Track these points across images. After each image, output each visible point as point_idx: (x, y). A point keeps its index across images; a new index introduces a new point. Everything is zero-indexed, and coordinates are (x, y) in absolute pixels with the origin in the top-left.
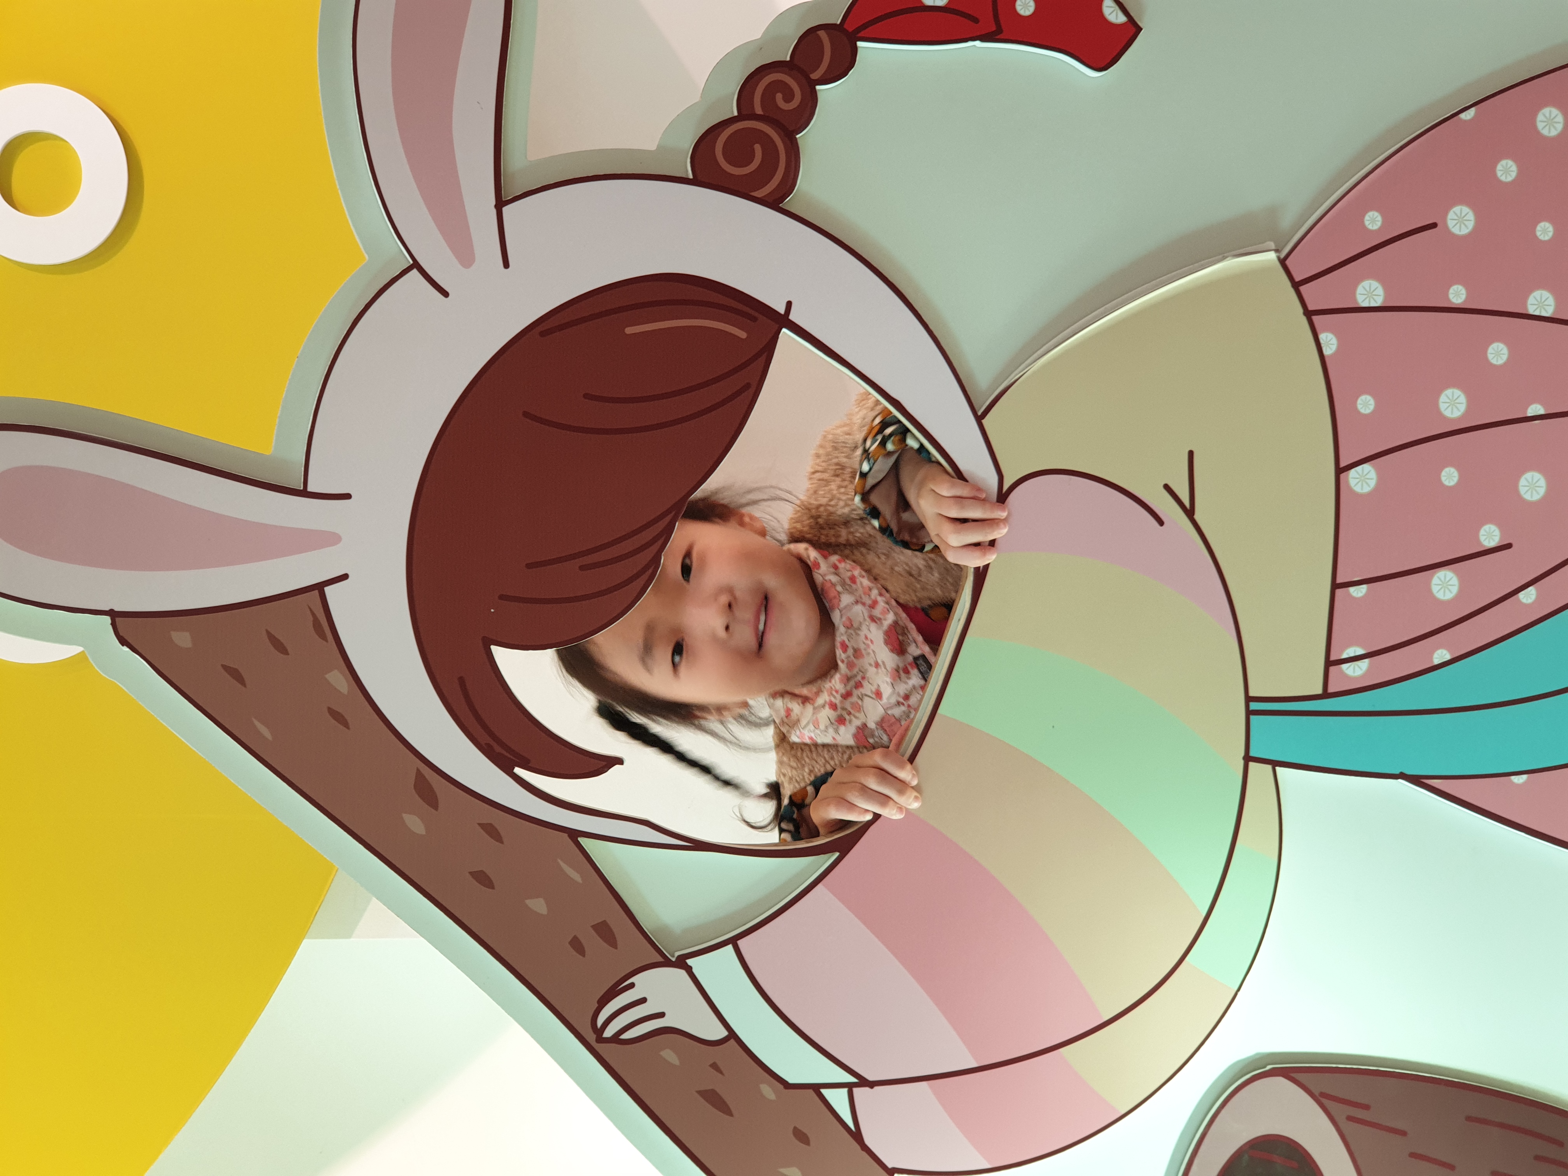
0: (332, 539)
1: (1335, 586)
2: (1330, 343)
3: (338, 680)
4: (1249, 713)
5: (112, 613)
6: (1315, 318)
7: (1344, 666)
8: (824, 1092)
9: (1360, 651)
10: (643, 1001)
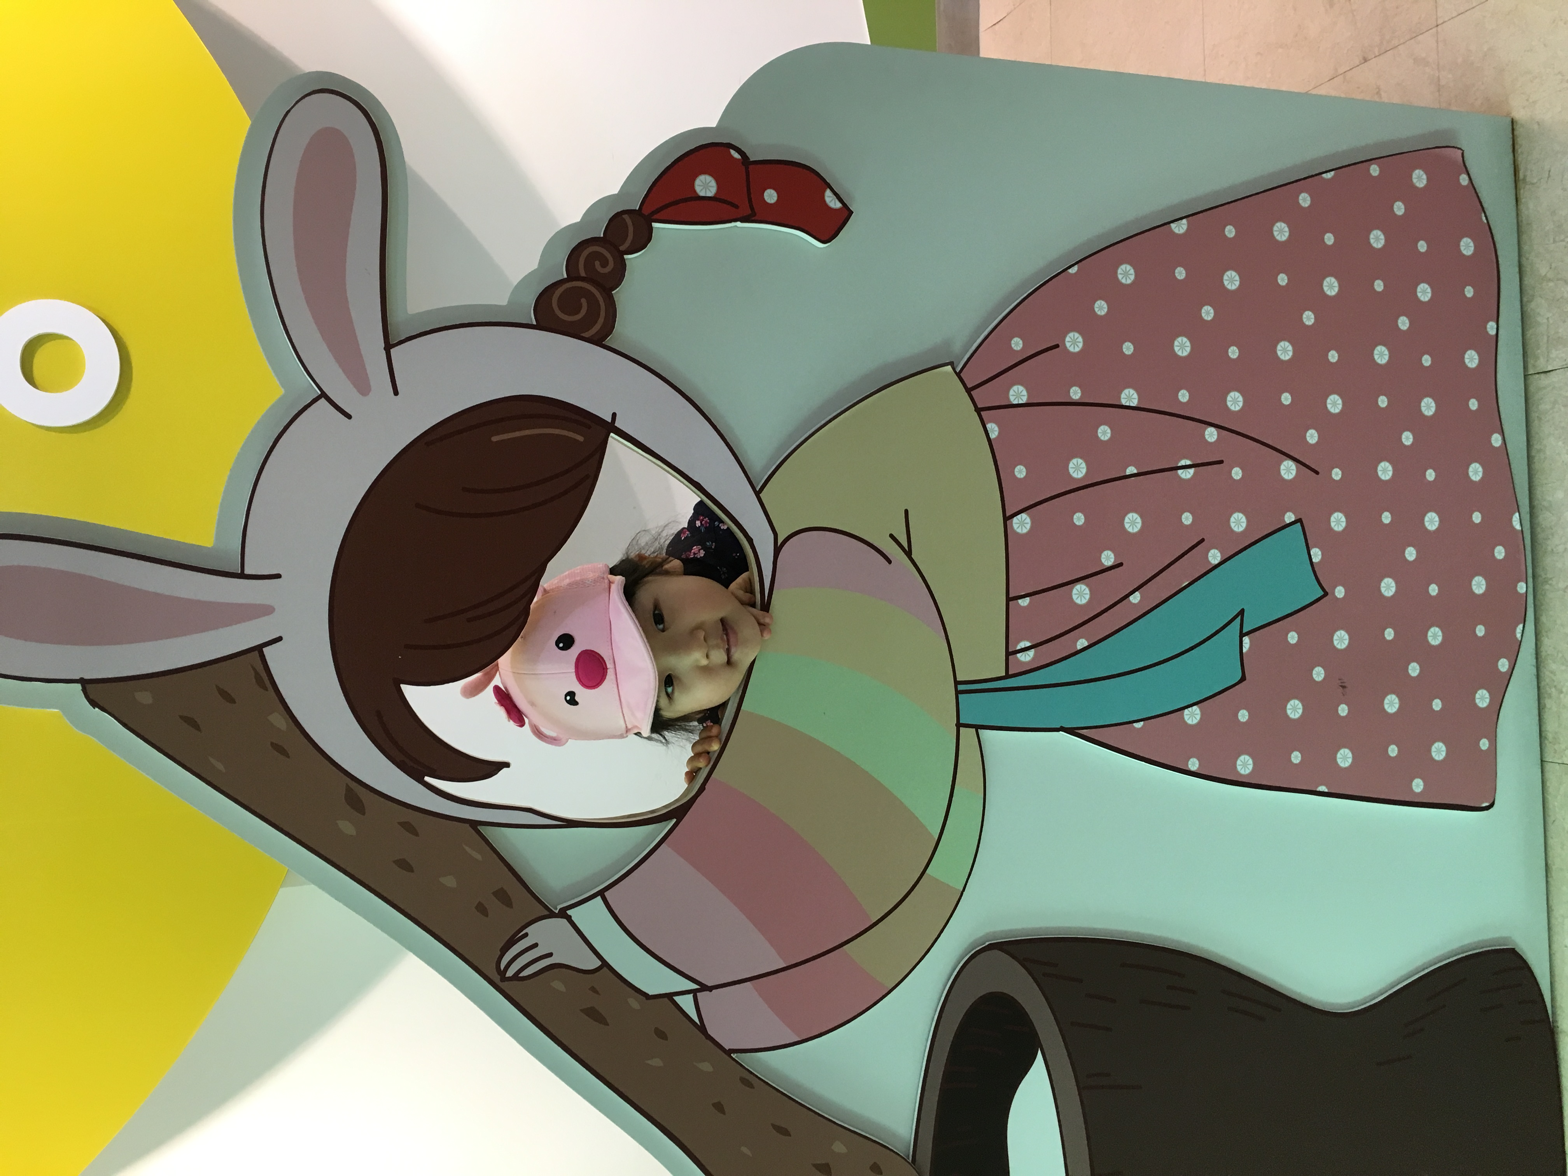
0: (267, 610)
1: (1009, 599)
2: (994, 430)
3: (279, 721)
4: (958, 693)
5: (83, 682)
6: (982, 413)
7: (1019, 655)
8: (676, 998)
9: (1028, 644)
10: (535, 945)
